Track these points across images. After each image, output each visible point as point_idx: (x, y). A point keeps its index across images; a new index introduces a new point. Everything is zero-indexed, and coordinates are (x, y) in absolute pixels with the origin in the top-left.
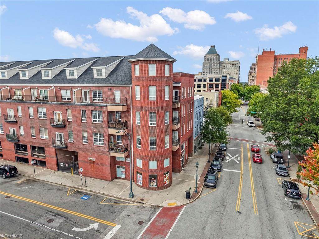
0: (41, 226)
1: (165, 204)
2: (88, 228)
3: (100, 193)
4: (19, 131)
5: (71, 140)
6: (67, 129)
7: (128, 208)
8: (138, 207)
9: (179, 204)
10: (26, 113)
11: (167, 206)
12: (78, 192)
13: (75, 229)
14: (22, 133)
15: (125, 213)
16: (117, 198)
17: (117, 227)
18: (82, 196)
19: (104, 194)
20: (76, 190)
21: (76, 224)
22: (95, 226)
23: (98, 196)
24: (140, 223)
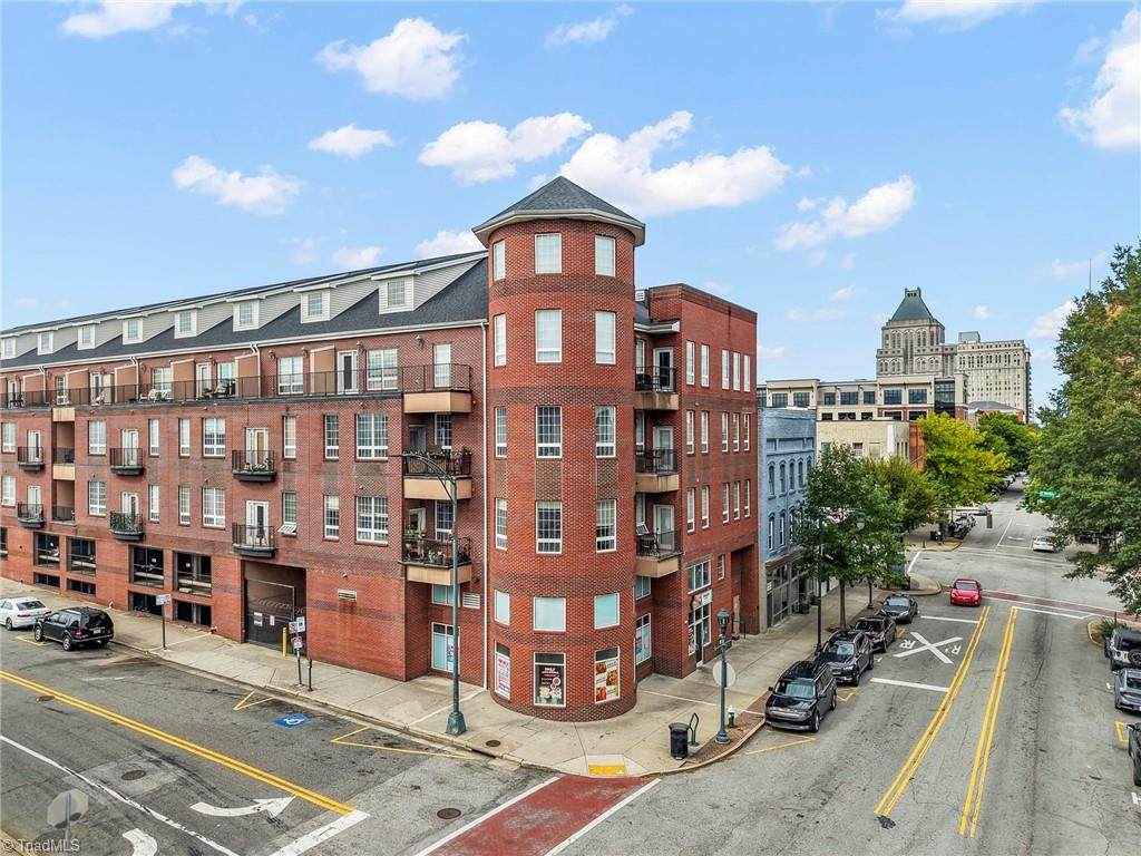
0: (92, 787)
1: (577, 767)
2: (249, 810)
3: (349, 713)
4: (147, 503)
5: (288, 527)
6: (280, 487)
7: (426, 765)
8: (467, 765)
9: (634, 770)
10: (171, 438)
11: (585, 773)
12: (277, 704)
13: (202, 808)
14: (155, 510)
15: (410, 776)
16: (405, 731)
17: (355, 816)
18: (281, 716)
19: (363, 717)
20: (274, 697)
21: (213, 795)
22: (275, 807)
23: (335, 721)
24: (448, 814)
